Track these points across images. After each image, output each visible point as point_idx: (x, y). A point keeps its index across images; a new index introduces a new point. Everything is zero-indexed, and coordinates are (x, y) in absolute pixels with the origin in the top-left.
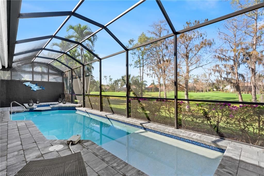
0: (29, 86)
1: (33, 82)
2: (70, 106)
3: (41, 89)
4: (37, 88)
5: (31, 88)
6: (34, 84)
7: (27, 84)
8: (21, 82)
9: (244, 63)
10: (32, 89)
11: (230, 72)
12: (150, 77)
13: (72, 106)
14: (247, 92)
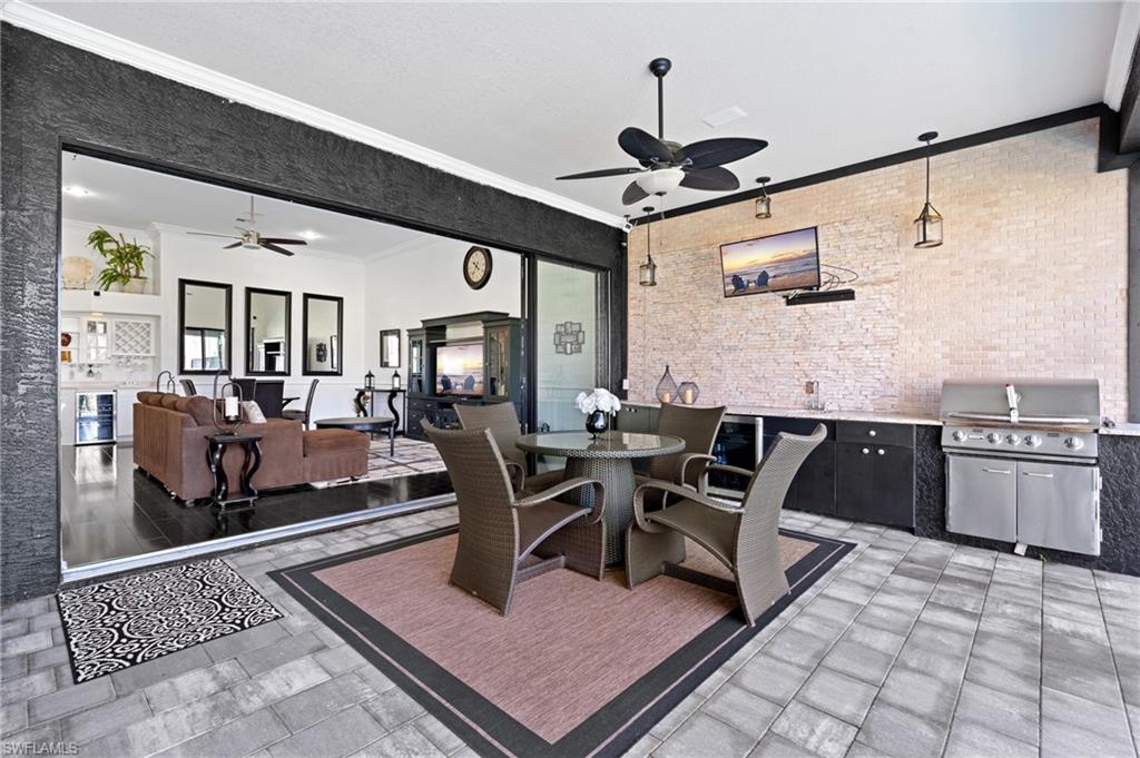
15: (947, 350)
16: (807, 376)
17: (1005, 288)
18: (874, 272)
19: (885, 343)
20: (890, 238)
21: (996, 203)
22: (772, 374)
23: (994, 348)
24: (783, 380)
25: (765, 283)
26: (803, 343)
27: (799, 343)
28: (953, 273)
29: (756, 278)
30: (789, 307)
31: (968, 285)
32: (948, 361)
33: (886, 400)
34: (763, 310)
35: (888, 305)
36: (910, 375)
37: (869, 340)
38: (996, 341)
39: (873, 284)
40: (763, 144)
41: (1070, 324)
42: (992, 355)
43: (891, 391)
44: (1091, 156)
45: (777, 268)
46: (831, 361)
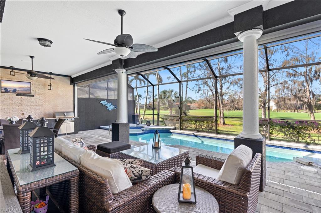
0: (105, 105)
1: (108, 101)
2: (164, 128)
3: (115, 108)
4: (111, 107)
5: (107, 107)
6: (109, 103)
7: (104, 103)
8: (99, 100)
9: (317, 79)
10: (107, 109)
11: (301, 89)
12: (196, 93)
13: (165, 128)
14: (293, 110)
15: (51, 107)
16: (22, 112)
17: (60, 98)
18: (38, 92)
19: (40, 105)
20: (42, 87)
21: (58, 85)
22: (12, 111)
23: (58, 107)
24: (15, 113)
25: (16, 91)
26: (21, 104)
27: (20, 104)
28: (52, 95)
29: (13, 90)
30: (17, 96)
31: (55, 97)
32: (51, 109)
33: (41, 116)
34: (9, 96)
35: (41, 98)
36: (45, 111)
37: (37, 104)
38: (58, 106)
39: (38, 94)
40: (54, 79)
41: (67, 104)
42: (58, 108)
43: (42, 114)
44: (69, 82)
45: (19, 89)
46: (29, 108)
